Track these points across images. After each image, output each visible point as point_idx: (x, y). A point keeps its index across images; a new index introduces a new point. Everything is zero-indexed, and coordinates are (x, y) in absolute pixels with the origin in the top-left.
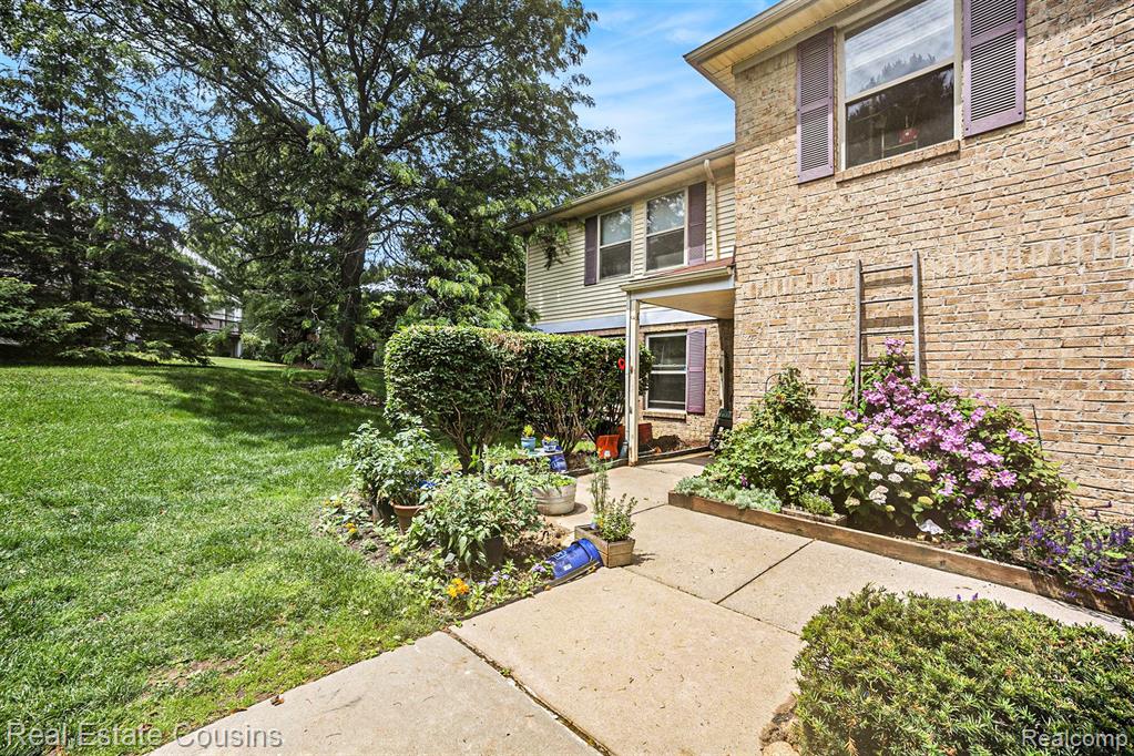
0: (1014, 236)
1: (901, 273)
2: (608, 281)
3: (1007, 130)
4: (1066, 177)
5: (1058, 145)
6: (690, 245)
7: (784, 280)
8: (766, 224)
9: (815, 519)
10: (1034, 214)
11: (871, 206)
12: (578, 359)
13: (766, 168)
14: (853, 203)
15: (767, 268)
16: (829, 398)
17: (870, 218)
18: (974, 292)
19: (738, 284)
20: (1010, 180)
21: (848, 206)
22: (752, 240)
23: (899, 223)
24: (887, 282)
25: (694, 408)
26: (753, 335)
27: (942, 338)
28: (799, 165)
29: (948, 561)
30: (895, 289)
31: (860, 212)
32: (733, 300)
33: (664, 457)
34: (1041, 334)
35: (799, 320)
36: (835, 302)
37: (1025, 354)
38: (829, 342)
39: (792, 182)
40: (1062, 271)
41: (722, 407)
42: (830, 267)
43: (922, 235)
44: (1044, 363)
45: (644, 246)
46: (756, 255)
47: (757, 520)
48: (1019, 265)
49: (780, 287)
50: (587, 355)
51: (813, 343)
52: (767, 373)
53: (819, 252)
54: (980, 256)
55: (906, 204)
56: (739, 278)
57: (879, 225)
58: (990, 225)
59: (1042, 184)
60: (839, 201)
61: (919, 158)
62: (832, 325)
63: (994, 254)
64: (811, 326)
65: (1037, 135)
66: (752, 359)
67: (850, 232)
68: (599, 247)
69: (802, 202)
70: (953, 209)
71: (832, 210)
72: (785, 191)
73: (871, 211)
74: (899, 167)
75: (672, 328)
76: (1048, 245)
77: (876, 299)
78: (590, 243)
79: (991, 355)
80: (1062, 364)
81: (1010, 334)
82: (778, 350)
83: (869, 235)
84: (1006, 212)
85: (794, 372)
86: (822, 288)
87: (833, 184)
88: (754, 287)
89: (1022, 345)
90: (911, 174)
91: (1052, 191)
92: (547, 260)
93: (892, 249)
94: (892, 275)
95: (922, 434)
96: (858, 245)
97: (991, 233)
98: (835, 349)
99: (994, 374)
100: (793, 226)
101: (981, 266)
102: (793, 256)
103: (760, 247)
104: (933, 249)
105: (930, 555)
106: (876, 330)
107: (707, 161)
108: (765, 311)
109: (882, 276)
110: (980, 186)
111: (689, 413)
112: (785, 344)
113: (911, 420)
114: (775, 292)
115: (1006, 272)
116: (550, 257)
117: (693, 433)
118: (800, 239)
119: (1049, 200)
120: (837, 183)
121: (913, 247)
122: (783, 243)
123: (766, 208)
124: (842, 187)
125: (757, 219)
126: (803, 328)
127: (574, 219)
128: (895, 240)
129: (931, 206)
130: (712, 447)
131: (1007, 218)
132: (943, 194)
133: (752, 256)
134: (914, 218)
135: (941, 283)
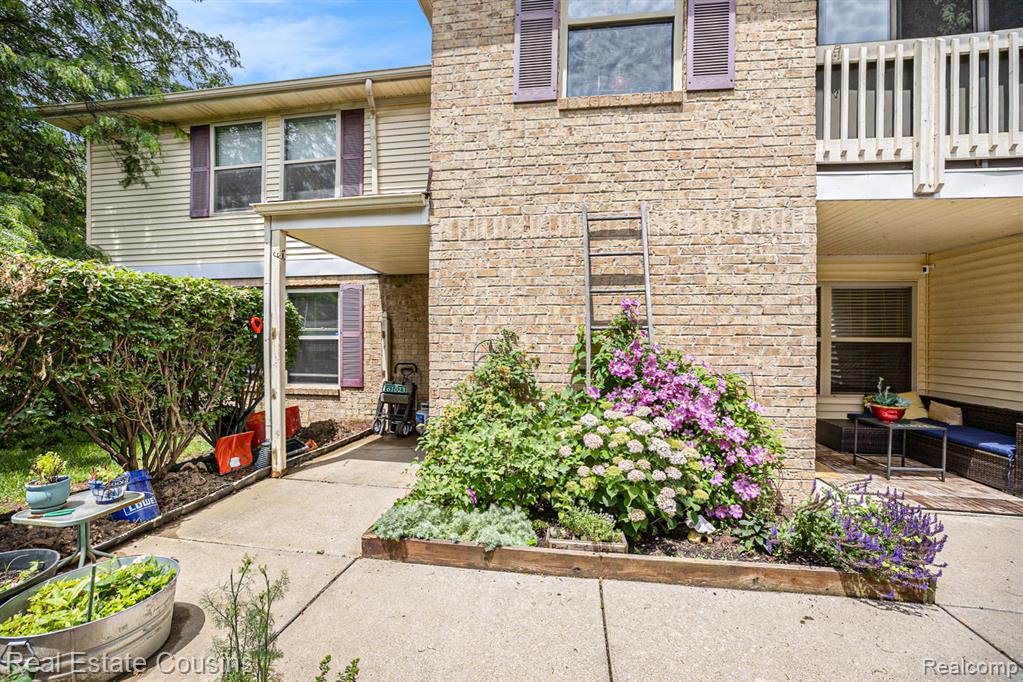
0: (726, 200)
1: (626, 225)
2: (226, 214)
3: (721, 93)
4: (763, 152)
5: (757, 119)
6: (344, 182)
7: (495, 219)
8: (472, 146)
9: (596, 550)
10: (742, 182)
11: (597, 144)
12: (179, 314)
13: (473, 76)
14: (577, 138)
15: (473, 202)
16: (551, 370)
17: (596, 158)
18: (694, 252)
19: (434, 220)
20: (723, 143)
21: (571, 140)
22: (455, 164)
23: (626, 168)
24: (612, 234)
25: (349, 382)
26: (455, 288)
27: (666, 300)
28: (516, 80)
29: (761, 577)
30: (621, 242)
31: (586, 149)
32: (428, 241)
33: (322, 453)
34: (747, 300)
35: (514, 272)
36: (556, 252)
37: (738, 320)
38: (550, 300)
39: (507, 99)
40: (761, 240)
41: (386, 379)
42: (551, 209)
43: (648, 186)
44: (750, 330)
45: (281, 174)
46: (458, 184)
47: (513, 563)
48: (731, 230)
49: (490, 228)
50: (198, 308)
51: (531, 301)
52: (474, 338)
53: (538, 189)
54: (699, 216)
55: (633, 148)
56: (436, 212)
57: (607, 167)
58: (707, 185)
59: (747, 153)
60: (561, 132)
61: (646, 101)
62: (553, 280)
63: (711, 215)
64: (529, 280)
65: (743, 105)
66: (454, 320)
67: (574, 170)
68: (213, 168)
69: (519, 125)
70: (676, 162)
71: (554, 141)
72: (499, 109)
73: (597, 150)
74: (626, 107)
75: (319, 282)
76: (752, 213)
77: (601, 252)
78: (199, 160)
79: (709, 320)
80: (762, 331)
81: (724, 299)
82: (488, 310)
83: (595, 177)
84: (720, 174)
85: (511, 337)
86: (541, 234)
87: (554, 111)
88: (455, 226)
89: (733, 311)
90: (638, 117)
91: (753, 162)
92: (125, 175)
93: (619, 197)
94: (619, 226)
95: (678, 412)
96: (583, 188)
97: (707, 194)
98: (557, 310)
99: (713, 341)
100: (506, 153)
101: (700, 227)
102: (506, 191)
103: (465, 175)
104: (658, 202)
105: (740, 574)
106: (603, 288)
107: (369, 82)
108: (470, 259)
109: (608, 226)
110: (699, 144)
111: (343, 388)
112: (496, 301)
113: (662, 394)
114: (484, 232)
115: (720, 235)
116: (129, 170)
117: (349, 413)
118: (515, 171)
119: (752, 169)
120: (561, 111)
121: (639, 197)
122: (494, 172)
123: (473, 127)
124: (566, 116)
125: (460, 138)
126: (519, 281)
127: (172, 124)
128: (621, 187)
129: (657, 156)
130: (377, 429)
131: (721, 181)
132: (667, 145)
133: (453, 184)
134: (640, 166)
135: (665, 240)
